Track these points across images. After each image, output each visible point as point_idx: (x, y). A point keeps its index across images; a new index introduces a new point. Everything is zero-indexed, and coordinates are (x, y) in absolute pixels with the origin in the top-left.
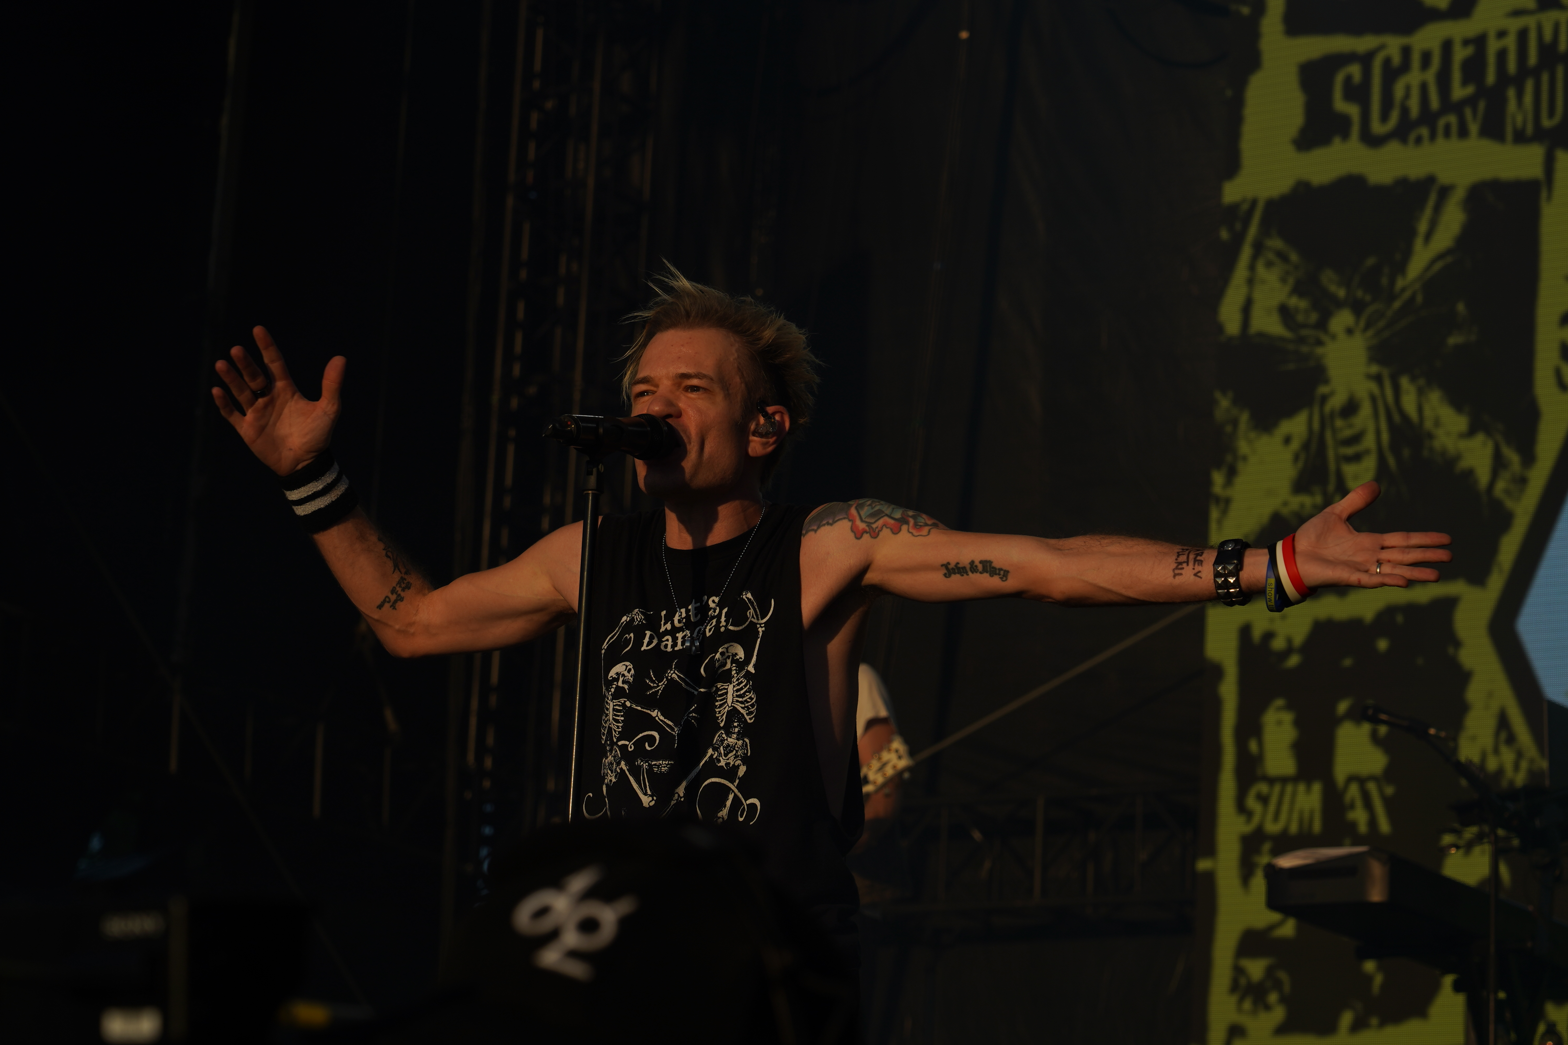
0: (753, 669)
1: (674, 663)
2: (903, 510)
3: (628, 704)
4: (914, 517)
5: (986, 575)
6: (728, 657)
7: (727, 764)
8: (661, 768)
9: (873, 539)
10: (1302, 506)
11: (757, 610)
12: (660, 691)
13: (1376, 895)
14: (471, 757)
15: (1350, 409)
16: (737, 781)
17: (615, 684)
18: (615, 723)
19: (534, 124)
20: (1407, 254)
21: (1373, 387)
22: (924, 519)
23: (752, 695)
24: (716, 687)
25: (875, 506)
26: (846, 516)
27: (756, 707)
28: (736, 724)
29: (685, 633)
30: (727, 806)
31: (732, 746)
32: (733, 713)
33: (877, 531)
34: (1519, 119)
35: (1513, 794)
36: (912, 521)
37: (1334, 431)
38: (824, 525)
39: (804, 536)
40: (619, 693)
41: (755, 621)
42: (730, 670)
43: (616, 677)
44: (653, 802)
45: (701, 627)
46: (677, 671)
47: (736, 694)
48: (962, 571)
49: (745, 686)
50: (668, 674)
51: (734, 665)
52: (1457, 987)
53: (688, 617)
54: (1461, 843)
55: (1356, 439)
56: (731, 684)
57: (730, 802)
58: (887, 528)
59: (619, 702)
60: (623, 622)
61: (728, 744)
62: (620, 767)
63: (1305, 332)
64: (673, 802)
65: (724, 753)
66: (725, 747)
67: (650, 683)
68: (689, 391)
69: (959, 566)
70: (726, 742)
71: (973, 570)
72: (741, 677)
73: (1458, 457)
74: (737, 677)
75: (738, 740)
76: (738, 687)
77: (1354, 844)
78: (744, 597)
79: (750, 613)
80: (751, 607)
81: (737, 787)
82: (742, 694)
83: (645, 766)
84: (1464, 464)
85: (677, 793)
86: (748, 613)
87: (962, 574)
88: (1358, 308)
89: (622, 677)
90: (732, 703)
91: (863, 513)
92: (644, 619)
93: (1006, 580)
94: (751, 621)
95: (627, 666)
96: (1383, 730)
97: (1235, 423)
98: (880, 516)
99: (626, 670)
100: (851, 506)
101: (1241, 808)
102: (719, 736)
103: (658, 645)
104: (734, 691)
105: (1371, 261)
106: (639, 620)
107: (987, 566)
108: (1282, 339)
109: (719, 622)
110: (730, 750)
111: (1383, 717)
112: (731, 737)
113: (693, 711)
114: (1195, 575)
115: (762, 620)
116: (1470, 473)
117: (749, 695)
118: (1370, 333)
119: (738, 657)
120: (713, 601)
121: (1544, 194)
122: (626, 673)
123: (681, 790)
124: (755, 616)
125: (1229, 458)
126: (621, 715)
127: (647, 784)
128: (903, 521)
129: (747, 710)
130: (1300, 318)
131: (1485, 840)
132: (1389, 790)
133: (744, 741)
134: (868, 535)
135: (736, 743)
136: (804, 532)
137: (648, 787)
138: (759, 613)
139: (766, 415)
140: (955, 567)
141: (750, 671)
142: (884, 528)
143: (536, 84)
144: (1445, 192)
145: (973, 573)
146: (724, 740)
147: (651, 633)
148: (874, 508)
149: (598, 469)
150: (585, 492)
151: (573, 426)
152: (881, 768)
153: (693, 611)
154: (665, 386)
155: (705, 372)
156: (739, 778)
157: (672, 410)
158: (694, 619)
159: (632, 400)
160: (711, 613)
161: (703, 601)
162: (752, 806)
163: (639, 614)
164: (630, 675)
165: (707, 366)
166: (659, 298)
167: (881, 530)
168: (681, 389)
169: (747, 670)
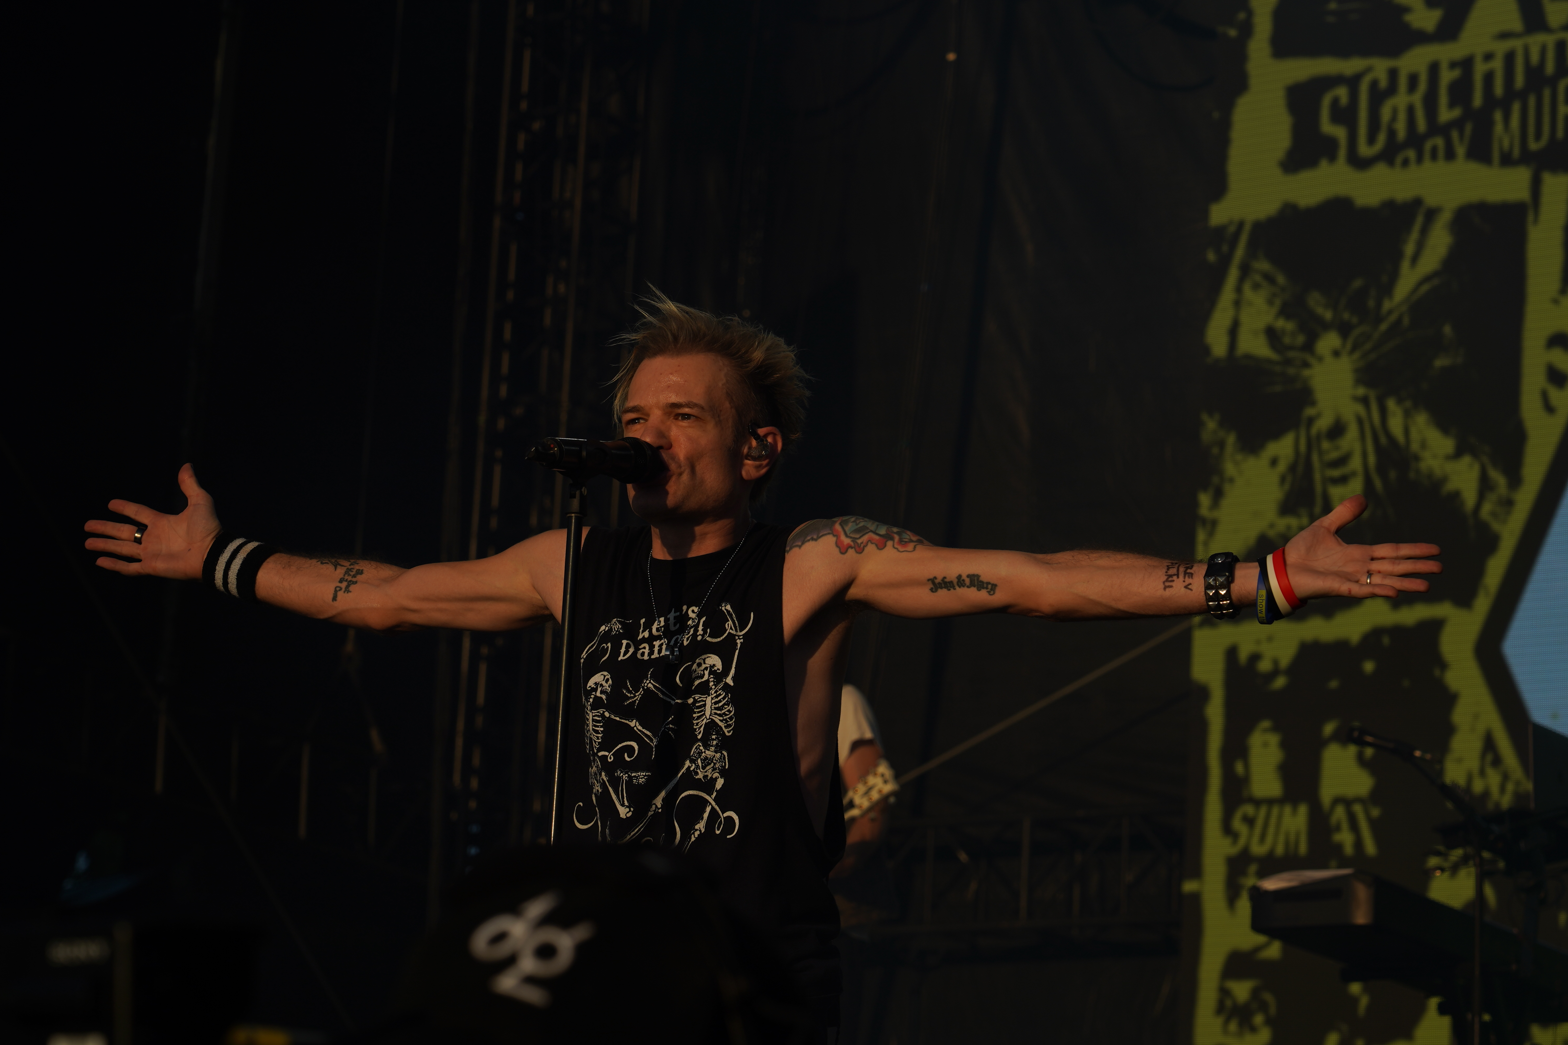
0: (732, 681)
1: (650, 672)
2: (887, 526)
3: (607, 714)
4: (898, 533)
5: (973, 590)
6: (706, 668)
7: (705, 777)
8: (638, 779)
9: (858, 555)
10: (1288, 526)
11: (736, 622)
12: (637, 702)
13: (1361, 917)
14: (457, 778)
15: (1337, 431)
16: (715, 794)
17: (594, 695)
18: (594, 734)
19: (521, 146)
20: (1394, 276)
21: (1360, 409)
22: (908, 535)
23: (730, 708)
24: (694, 698)
25: (859, 523)
26: (830, 532)
27: (734, 720)
28: (714, 737)
30: (704, 819)
31: (710, 759)
32: (711, 726)
33: (862, 546)
34: (1506, 143)
35: (1499, 816)
36: (897, 538)
37: (1321, 453)
38: (809, 540)
39: (788, 553)
40: (598, 704)
41: (734, 632)
42: (708, 681)
43: (595, 687)
44: (630, 814)
45: (678, 636)
46: (653, 680)
47: (714, 706)
48: (949, 585)
49: (724, 698)
50: (645, 683)
51: (712, 676)
52: (1442, 1010)
53: (667, 625)
54: (1446, 865)
55: (1342, 461)
56: (709, 696)
57: (707, 815)
58: (873, 543)
59: (598, 712)
60: (602, 631)
61: (706, 756)
62: (600, 779)
63: (1291, 354)
64: (650, 813)
65: (702, 765)
66: (703, 760)
67: (627, 693)
68: (680, 418)
69: (946, 580)
70: (703, 754)
71: (960, 584)
72: (720, 690)
73: (1444, 480)
74: (715, 689)
75: (717, 753)
76: (717, 700)
77: (1340, 866)
78: (723, 608)
79: (728, 624)
80: (729, 619)
81: (714, 800)
83: (625, 777)
84: (1451, 486)
85: (655, 804)
87: (949, 588)
88: (1344, 330)
89: (600, 687)
90: (710, 715)
91: (847, 529)
92: (621, 629)
93: (994, 594)
94: (729, 633)
95: (605, 676)
96: (1369, 752)
97: (1222, 445)
98: (865, 532)
99: (604, 680)
100: (835, 522)
101: (1228, 829)
102: (696, 748)
103: (635, 653)
104: (712, 704)
105: (1357, 283)
106: (616, 629)
107: (975, 580)
108: (1269, 361)
109: (696, 631)
110: (708, 762)
111: (1369, 739)
112: (709, 750)
113: (671, 722)
114: (1186, 587)
115: (740, 632)
116: (1456, 496)
117: (728, 708)
118: (1357, 355)
119: (715, 668)
120: (692, 612)
121: (1530, 217)
122: (604, 683)
123: (658, 802)
124: (733, 628)
125: (1215, 480)
126: (601, 725)
127: (625, 795)
128: (888, 537)
129: (725, 723)
130: (1287, 340)
131: (1471, 863)
132: (1375, 812)
133: (722, 754)
134: (853, 550)
135: (714, 755)
136: (788, 548)
137: (625, 798)
138: (737, 625)
139: (757, 437)
140: (941, 582)
141: (728, 684)
142: (869, 544)
143: (524, 105)
144: (1432, 214)
145: (960, 587)
146: (702, 753)
147: (628, 641)
148: (858, 524)
149: (581, 492)
150: (569, 515)
151: (556, 449)
152: (867, 792)
153: (672, 621)
154: (656, 415)
155: (695, 401)
156: (716, 791)
157: (662, 442)
158: (672, 628)
159: (624, 425)
160: (690, 622)
161: (683, 610)
162: (730, 819)
163: (618, 624)
164: (607, 685)
165: (698, 395)
166: (645, 320)
167: (866, 545)
168: (672, 418)
169: (726, 683)
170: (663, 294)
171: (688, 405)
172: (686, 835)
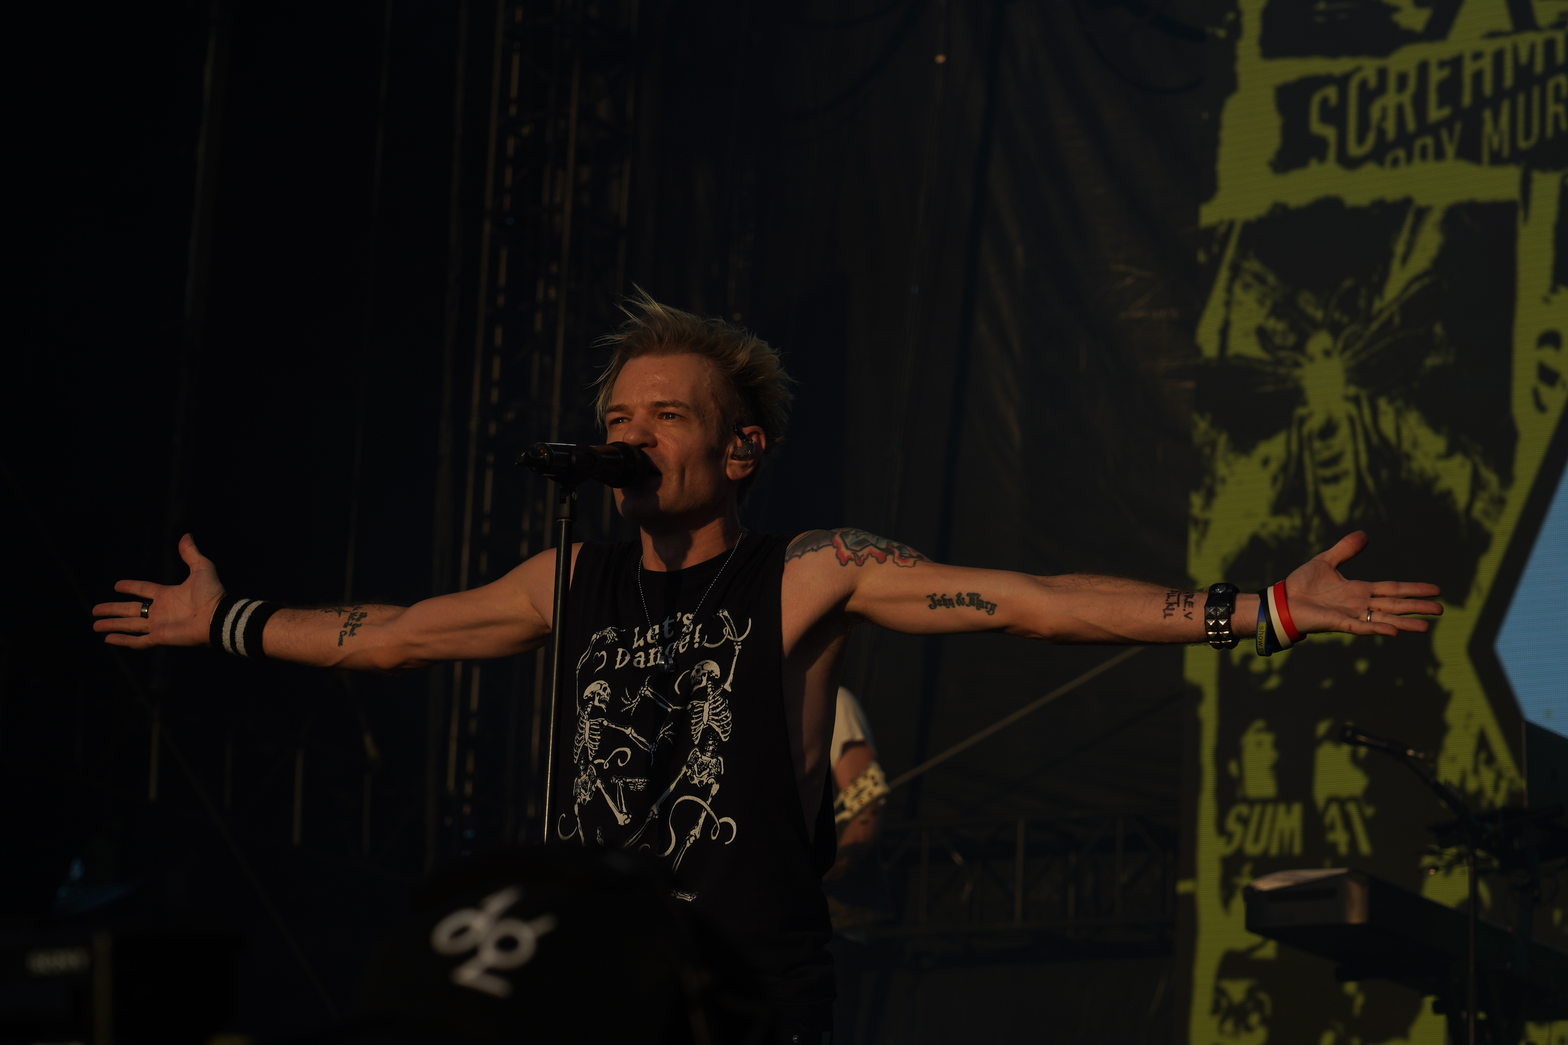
0: (730, 687)
1: (647, 680)
2: (888, 540)
3: (605, 723)
4: (898, 548)
5: (972, 609)
6: (704, 674)
7: (701, 782)
8: (637, 786)
9: (858, 567)
10: (1281, 528)
11: (734, 627)
12: (634, 709)
13: (1355, 917)
14: (451, 784)
15: (1328, 430)
16: (710, 799)
17: (591, 704)
18: (591, 742)
19: (510, 150)
20: (1385, 276)
21: (1351, 408)
22: (908, 550)
23: (728, 713)
24: (692, 704)
25: (859, 536)
26: (830, 543)
27: (731, 726)
28: (710, 742)
29: (657, 649)
30: (700, 824)
31: (706, 764)
32: (708, 732)
33: (862, 559)
34: (1496, 141)
35: (1493, 814)
36: (897, 552)
37: (1313, 453)
38: (809, 551)
39: (787, 562)
40: (596, 713)
41: (732, 638)
42: (706, 687)
43: (592, 696)
44: (629, 820)
45: (674, 644)
46: (650, 688)
47: (712, 712)
48: (948, 603)
49: (721, 704)
50: (642, 691)
51: (710, 682)
52: (1437, 1009)
53: (661, 633)
54: (1440, 863)
55: (1334, 460)
56: (707, 702)
57: (703, 821)
58: (873, 557)
59: (596, 721)
60: (595, 640)
61: (702, 762)
62: (596, 785)
63: (1282, 354)
64: (648, 820)
65: (698, 771)
66: (700, 765)
67: (624, 701)
68: (664, 418)
69: (945, 597)
70: (700, 760)
71: (959, 602)
72: (717, 696)
73: (1436, 478)
74: (713, 695)
75: (713, 759)
76: (714, 706)
77: (1335, 866)
78: (721, 615)
79: (726, 630)
80: (727, 625)
81: (710, 806)
82: (718, 712)
83: (621, 783)
84: (1444, 484)
85: (652, 811)
86: (724, 630)
87: (948, 605)
88: (1335, 330)
89: (597, 696)
90: (708, 721)
91: (848, 541)
92: (616, 637)
93: (993, 613)
94: (727, 638)
95: (601, 685)
96: (1363, 751)
97: (1213, 445)
98: (866, 545)
99: (601, 689)
100: (835, 534)
101: (1222, 830)
102: (693, 754)
103: (631, 661)
104: (710, 709)
105: (1348, 283)
106: (610, 637)
107: (974, 599)
108: (1260, 361)
109: (692, 638)
110: (704, 767)
111: (1362, 738)
112: (705, 755)
113: (670, 729)
114: (1186, 616)
115: (738, 638)
116: (1448, 494)
117: (725, 714)
118: (1348, 354)
119: (714, 674)
120: (687, 619)
121: (1521, 214)
122: (601, 692)
123: (655, 809)
124: (731, 633)
125: (1207, 480)
126: (598, 734)
127: (623, 802)
128: (888, 551)
129: (722, 729)
130: (1278, 340)
131: (1465, 861)
132: (1370, 811)
133: (718, 759)
134: (853, 562)
135: (710, 761)
136: (787, 558)
137: (624, 805)
138: (735, 631)
139: (742, 437)
140: (941, 599)
141: (726, 690)
142: (870, 557)
143: (513, 110)
144: (1422, 213)
145: (959, 605)
146: (699, 758)
147: (624, 650)
149: (571, 497)
150: (559, 520)
151: (546, 454)
152: (858, 795)
153: (666, 628)
154: (640, 414)
155: (680, 400)
156: (712, 797)
157: (647, 439)
158: (667, 636)
159: (607, 425)
160: (684, 629)
161: (677, 617)
162: (727, 825)
163: (612, 632)
164: (606, 694)
165: (682, 393)
166: (629, 321)
167: (867, 558)
168: (657, 417)
169: (724, 689)
170: (648, 295)
171: (673, 404)
172: (680, 842)
